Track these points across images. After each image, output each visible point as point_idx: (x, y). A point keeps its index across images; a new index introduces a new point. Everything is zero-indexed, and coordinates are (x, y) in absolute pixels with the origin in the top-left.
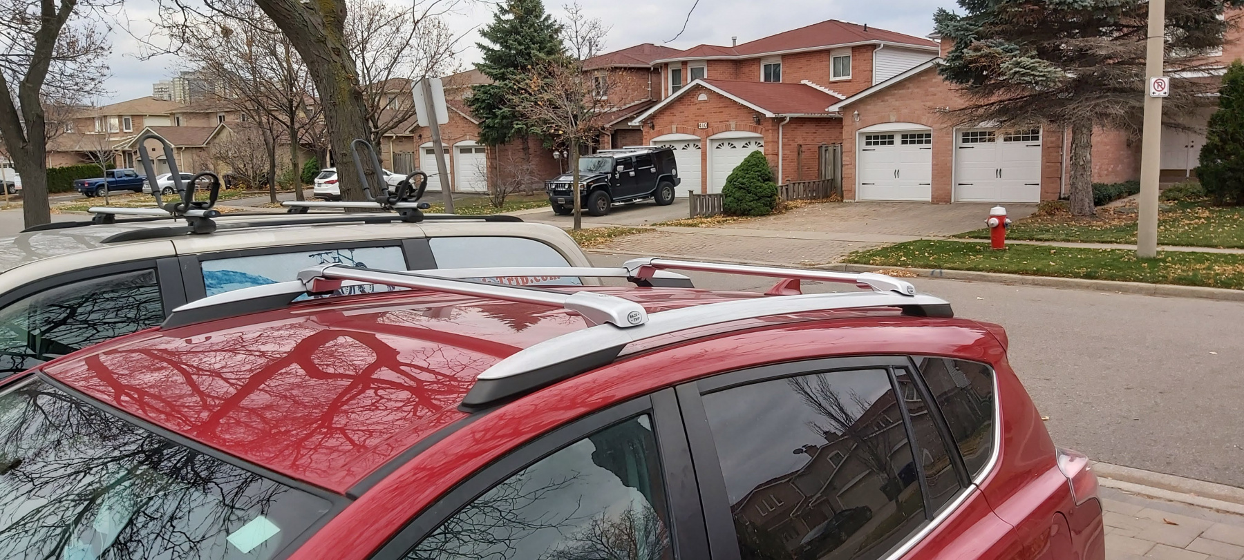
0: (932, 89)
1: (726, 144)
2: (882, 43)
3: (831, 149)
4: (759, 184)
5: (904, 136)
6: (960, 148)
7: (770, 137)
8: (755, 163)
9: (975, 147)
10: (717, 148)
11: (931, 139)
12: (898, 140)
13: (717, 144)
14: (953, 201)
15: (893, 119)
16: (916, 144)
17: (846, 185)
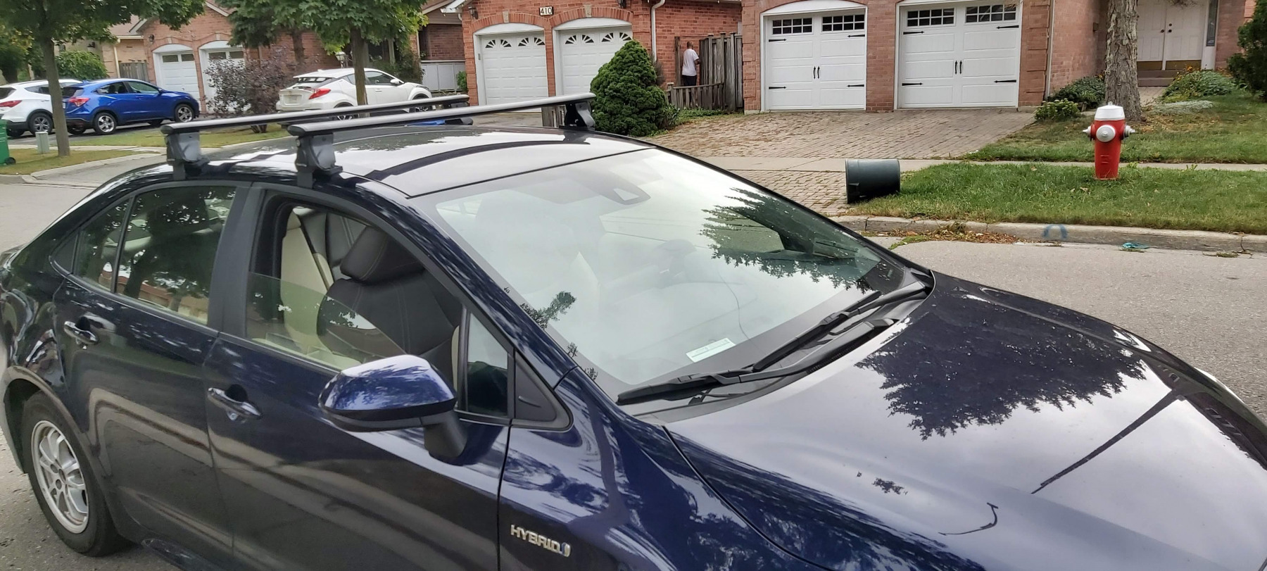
1: (579, 37)
3: (720, 42)
4: (640, 90)
5: (826, 20)
6: (905, 33)
7: (641, 24)
8: (630, 59)
9: (926, 32)
10: (568, 42)
11: (866, 22)
12: (817, 25)
13: (566, 38)
14: (895, 108)
16: (843, 31)
17: (747, 90)
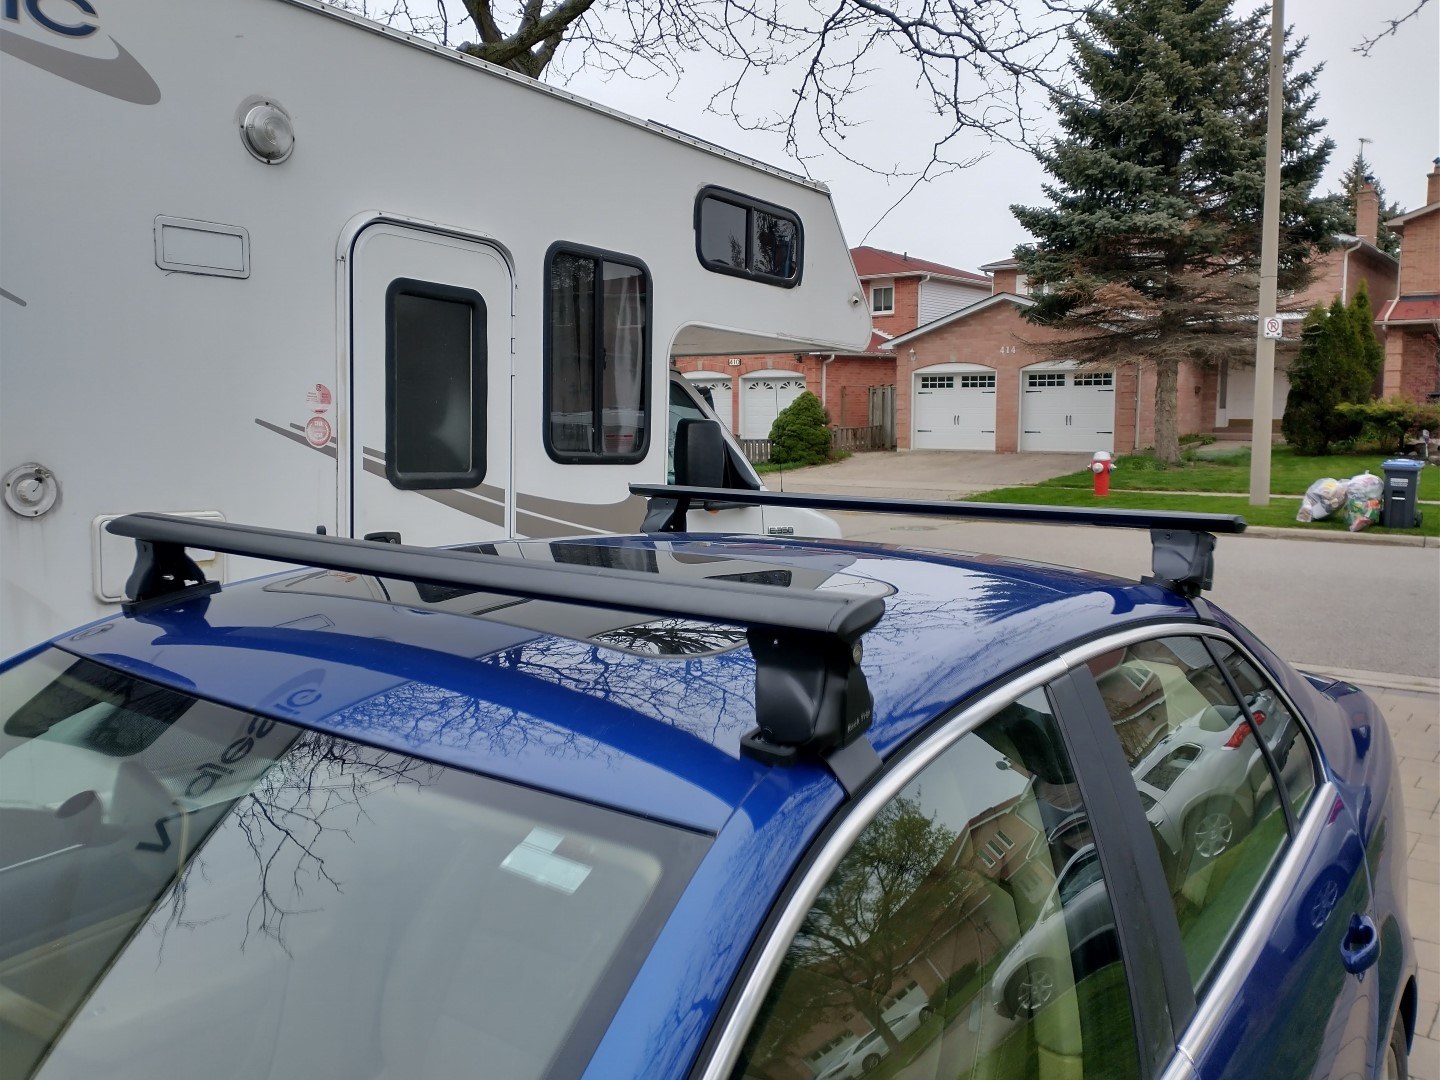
0: (996, 327)
1: (761, 384)
2: (929, 275)
3: (879, 392)
4: (812, 431)
5: (965, 378)
6: (1027, 392)
7: (813, 376)
8: (805, 406)
9: (1043, 392)
10: (751, 389)
11: (996, 382)
12: (958, 382)
13: (750, 385)
14: (1019, 450)
15: (953, 359)
16: (978, 388)
17: (898, 433)
